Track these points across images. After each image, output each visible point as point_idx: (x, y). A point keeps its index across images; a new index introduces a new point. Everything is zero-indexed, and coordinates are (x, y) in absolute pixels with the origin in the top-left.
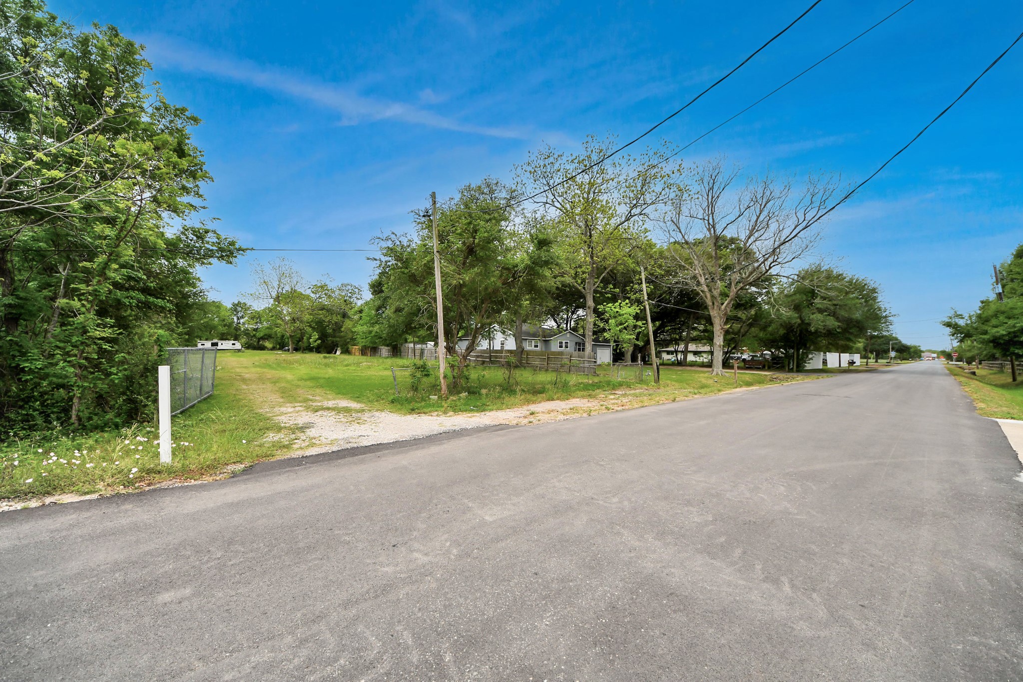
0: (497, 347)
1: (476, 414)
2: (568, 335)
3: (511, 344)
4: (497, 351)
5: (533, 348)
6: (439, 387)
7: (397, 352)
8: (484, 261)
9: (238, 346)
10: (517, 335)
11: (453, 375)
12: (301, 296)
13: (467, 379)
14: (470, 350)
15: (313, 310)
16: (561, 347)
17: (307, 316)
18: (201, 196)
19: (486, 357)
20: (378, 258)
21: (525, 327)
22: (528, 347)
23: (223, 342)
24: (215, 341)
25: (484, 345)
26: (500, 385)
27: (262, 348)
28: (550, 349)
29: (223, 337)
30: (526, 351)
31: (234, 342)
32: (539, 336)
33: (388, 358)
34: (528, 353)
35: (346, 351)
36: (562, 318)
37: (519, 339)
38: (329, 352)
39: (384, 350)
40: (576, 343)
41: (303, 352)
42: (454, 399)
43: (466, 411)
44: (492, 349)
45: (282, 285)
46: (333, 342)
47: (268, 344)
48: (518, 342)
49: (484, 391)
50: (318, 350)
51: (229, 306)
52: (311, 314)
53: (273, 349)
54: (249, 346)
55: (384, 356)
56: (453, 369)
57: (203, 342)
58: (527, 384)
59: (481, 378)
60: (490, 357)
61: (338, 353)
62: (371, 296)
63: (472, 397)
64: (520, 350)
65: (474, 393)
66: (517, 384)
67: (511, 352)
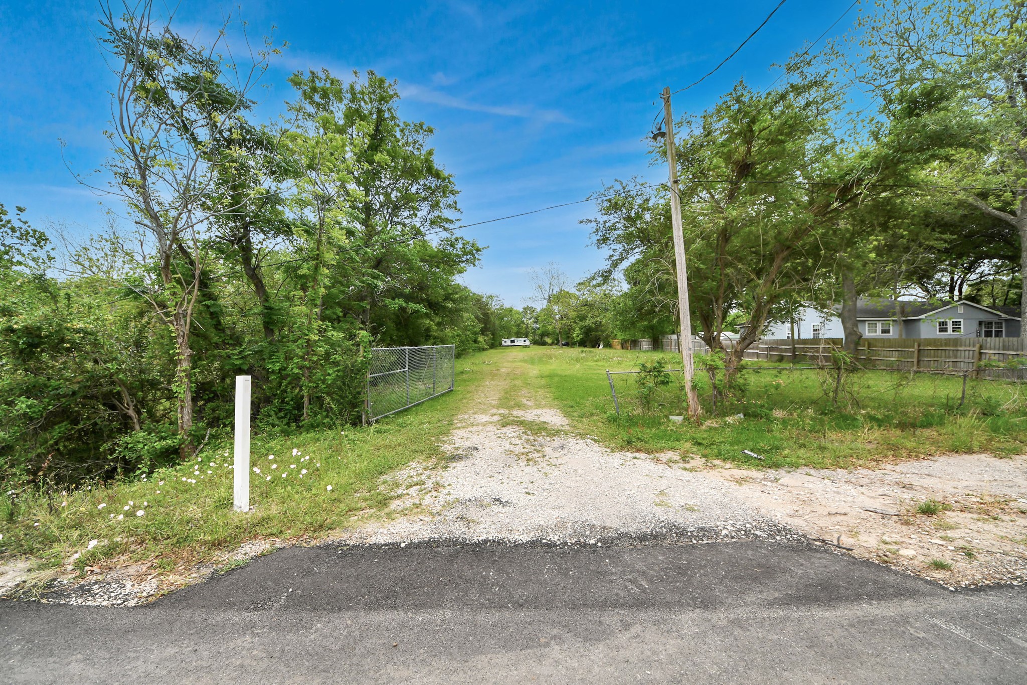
0: (807, 333)
1: (754, 473)
2: (961, 310)
3: (835, 329)
4: (805, 341)
5: (879, 334)
6: (684, 404)
7: (658, 345)
8: (771, 183)
9: (528, 343)
10: (846, 314)
11: (714, 384)
12: (569, 295)
13: (743, 391)
14: (747, 342)
15: (577, 307)
16: (943, 329)
17: (572, 313)
18: (459, 210)
19: (786, 350)
20: (593, 219)
21: (863, 301)
22: (870, 332)
23: (518, 339)
24: (513, 339)
25: (780, 331)
26: (814, 402)
27: (544, 344)
28: (919, 335)
29: (519, 335)
30: (866, 340)
31: (524, 339)
32: (894, 314)
33: (648, 351)
34: (871, 343)
35: (608, 345)
36: (939, 282)
37: (850, 319)
38: (594, 347)
39: (645, 343)
40: (980, 323)
41: (571, 347)
42: (715, 425)
43: (733, 459)
44: (796, 337)
45: (552, 287)
46: (596, 336)
47: (549, 340)
48: (849, 325)
49: (778, 414)
50: (582, 343)
51: (521, 310)
52: (575, 311)
53: (552, 344)
54: (535, 342)
55: (644, 349)
56: (713, 374)
57: (506, 340)
58: (881, 403)
59: (773, 391)
60: (794, 350)
61: (601, 347)
62: (629, 286)
63: (752, 423)
64: (855, 338)
65: (756, 416)
66: (857, 404)
67: (835, 341)
